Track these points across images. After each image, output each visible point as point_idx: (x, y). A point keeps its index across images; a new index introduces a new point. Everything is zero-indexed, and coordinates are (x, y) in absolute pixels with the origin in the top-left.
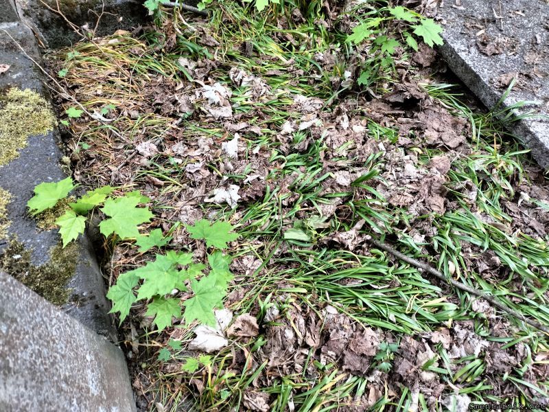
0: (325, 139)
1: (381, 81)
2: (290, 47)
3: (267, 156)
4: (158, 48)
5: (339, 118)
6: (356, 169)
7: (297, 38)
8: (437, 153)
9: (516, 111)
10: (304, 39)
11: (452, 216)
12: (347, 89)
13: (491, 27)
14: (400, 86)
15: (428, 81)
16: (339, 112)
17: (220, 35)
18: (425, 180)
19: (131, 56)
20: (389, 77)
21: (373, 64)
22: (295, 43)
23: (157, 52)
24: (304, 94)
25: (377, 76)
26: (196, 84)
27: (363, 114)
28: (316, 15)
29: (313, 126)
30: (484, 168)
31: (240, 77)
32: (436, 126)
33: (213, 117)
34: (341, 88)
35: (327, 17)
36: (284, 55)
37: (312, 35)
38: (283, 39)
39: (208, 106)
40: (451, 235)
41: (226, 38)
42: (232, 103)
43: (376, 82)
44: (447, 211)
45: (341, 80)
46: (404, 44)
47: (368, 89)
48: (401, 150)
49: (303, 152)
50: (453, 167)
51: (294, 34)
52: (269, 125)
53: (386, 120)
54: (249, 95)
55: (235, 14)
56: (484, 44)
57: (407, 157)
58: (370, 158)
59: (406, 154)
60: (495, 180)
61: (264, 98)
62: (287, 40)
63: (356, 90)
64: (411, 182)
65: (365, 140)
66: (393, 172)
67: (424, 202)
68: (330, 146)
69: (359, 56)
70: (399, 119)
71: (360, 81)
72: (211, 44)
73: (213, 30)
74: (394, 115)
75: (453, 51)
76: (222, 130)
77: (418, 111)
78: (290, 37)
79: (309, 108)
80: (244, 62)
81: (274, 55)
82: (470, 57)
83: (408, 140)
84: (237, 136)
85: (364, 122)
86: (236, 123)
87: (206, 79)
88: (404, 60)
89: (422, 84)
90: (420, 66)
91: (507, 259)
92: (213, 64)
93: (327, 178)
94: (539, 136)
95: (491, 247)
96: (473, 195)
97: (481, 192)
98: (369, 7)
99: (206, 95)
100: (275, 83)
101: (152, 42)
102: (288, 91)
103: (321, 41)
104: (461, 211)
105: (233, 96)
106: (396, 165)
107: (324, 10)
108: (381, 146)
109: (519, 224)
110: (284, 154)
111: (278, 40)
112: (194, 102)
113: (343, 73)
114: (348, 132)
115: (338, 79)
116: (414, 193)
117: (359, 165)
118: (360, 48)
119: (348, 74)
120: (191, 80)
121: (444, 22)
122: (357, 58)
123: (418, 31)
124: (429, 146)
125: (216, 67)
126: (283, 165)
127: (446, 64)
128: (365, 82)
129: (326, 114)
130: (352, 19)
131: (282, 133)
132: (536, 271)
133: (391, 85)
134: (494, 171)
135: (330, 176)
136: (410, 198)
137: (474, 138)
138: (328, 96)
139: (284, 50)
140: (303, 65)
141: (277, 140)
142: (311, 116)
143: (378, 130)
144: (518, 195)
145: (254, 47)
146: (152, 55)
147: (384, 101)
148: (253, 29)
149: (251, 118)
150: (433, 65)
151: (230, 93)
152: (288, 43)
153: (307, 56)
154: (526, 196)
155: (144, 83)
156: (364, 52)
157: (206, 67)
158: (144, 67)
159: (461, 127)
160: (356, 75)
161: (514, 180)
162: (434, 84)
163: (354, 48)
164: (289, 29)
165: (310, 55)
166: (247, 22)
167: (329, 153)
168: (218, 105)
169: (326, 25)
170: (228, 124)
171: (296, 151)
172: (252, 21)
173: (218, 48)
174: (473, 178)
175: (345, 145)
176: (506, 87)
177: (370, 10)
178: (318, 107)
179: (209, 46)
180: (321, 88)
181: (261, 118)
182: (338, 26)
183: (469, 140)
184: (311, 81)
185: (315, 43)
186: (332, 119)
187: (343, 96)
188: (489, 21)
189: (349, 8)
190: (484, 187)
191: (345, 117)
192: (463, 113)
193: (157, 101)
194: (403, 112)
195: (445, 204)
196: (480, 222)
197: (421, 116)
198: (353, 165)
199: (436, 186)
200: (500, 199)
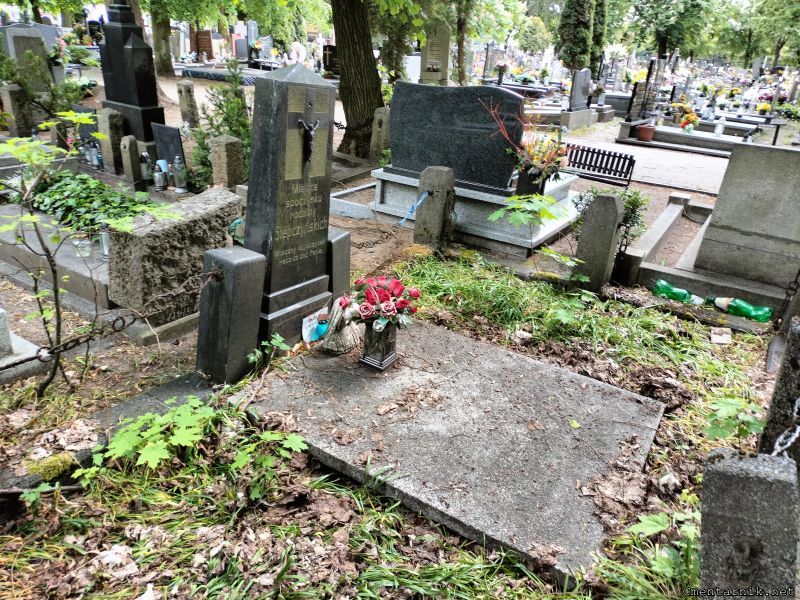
0: (238, 555)
1: (271, 491)
2: (178, 491)
3: (187, 592)
4: (38, 536)
5: (244, 534)
6: (275, 568)
7: (183, 481)
8: (335, 531)
9: (380, 477)
10: (189, 480)
11: (365, 575)
12: (244, 508)
13: (340, 424)
14: (288, 490)
15: (309, 478)
16: (243, 528)
17: (104, 502)
18: (333, 553)
19: (6, 554)
20: (276, 487)
21: (259, 481)
22: (182, 486)
23: (38, 540)
24: (205, 526)
25: (265, 488)
26: (90, 555)
27: (264, 523)
28: (194, 457)
29: (224, 547)
30: (374, 527)
31: (136, 532)
32: (328, 510)
33: (118, 580)
34: (238, 508)
35: (205, 456)
36: (174, 500)
37: (195, 475)
38: (170, 486)
39: (110, 571)
40: (370, 588)
41: (111, 504)
42: (134, 559)
43: (267, 493)
44: (360, 573)
45: (236, 502)
46: (279, 456)
47: (261, 501)
48: (307, 539)
49: (222, 573)
50: (351, 535)
51: (178, 479)
52: (178, 565)
53: (286, 520)
54: (150, 545)
55: (115, 480)
56: (340, 438)
57: (314, 542)
58: (283, 554)
59: (311, 540)
60: (385, 532)
61: (166, 543)
62: (174, 486)
63: (252, 506)
64: (323, 560)
65: (274, 543)
66: (307, 558)
67: (339, 571)
68: (246, 558)
69: (245, 477)
70: (296, 515)
71: (253, 497)
72: (98, 513)
73: (96, 500)
74: (291, 514)
75: (319, 450)
76: (132, 587)
77: (309, 504)
78: (175, 482)
79: (214, 535)
80: (136, 519)
81: (165, 503)
82: (333, 450)
83: (309, 529)
84: (150, 586)
85: (267, 529)
86: (144, 575)
87: (100, 546)
88: (284, 469)
89: (305, 483)
90: (298, 469)
91: (415, 587)
92: (104, 530)
93: (252, 585)
94: (402, 489)
95: (401, 584)
96: (374, 552)
97: (379, 547)
98: (241, 437)
99: (105, 561)
100: (172, 526)
101: (28, 533)
102: (187, 529)
103: (206, 477)
104: (371, 568)
105: (134, 552)
106: (307, 552)
107: (201, 451)
108: (289, 541)
109: (416, 559)
110: (202, 583)
111: (164, 488)
112: (95, 572)
113: (235, 495)
114: (257, 541)
115: (233, 502)
116: (329, 567)
117: (276, 564)
118: (243, 472)
119: (240, 495)
120: (84, 553)
121: (305, 431)
122: (244, 480)
123: (286, 444)
124: (328, 528)
125: (107, 532)
126: (206, 594)
127: (318, 461)
128: (259, 496)
129: (230, 535)
130: (228, 451)
131: (196, 565)
132: (439, 587)
133: (280, 492)
134: (381, 526)
135: (254, 583)
136: (327, 572)
137: (360, 509)
138: (228, 519)
139: (173, 495)
140: (195, 502)
141: (192, 574)
142: (218, 541)
143: (281, 531)
144: (407, 539)
145: (143, 503)
146: (32, 544)
147: (280, 506)
148: (136, 486)
149: (159, 565)
150: (308, 465)
151: (130, 550)
152: (176, 488)
153: (196, 493)
154: (413, 537)
155: (27, 576)
156: (247, 474)
157: (96, 536)
158: (24, 559)
159: (346, 504)
160: (248, 493)
161: (398, 527)
162: (314, 479)
163: (239, 473)
164: (172, 476)
165: (199, 492)
166: (129, 483)
167: (246, 563)
168: (121, 565)
169: (206, 462)
170: (136, 580)
171: (214, 576)
172: (134, 481)
173: (106, 515)
174: (369, 538)
175: (258, 553)
176: (365, 463)
177: (241, 440)
178: (222, 532)
179: (95, 516)
180: (219, 515)
181: (170, 561)
182: (217, 460)
183: (357, 512)
184: (207, 513)
185: (200, 480)
186: (238, 537)
187: (241, 515)
188: (337, 421)
189: (223, 444)
190: (380, 541)
191: (249, 529)
192: (345, 493)
193: (52, 587)
194: (297, 509)
195: (357, 567)
196: (387, 570)
197: (313, 506)
198: (271, 566)
199: (343, 554)
200: (395, 546)
